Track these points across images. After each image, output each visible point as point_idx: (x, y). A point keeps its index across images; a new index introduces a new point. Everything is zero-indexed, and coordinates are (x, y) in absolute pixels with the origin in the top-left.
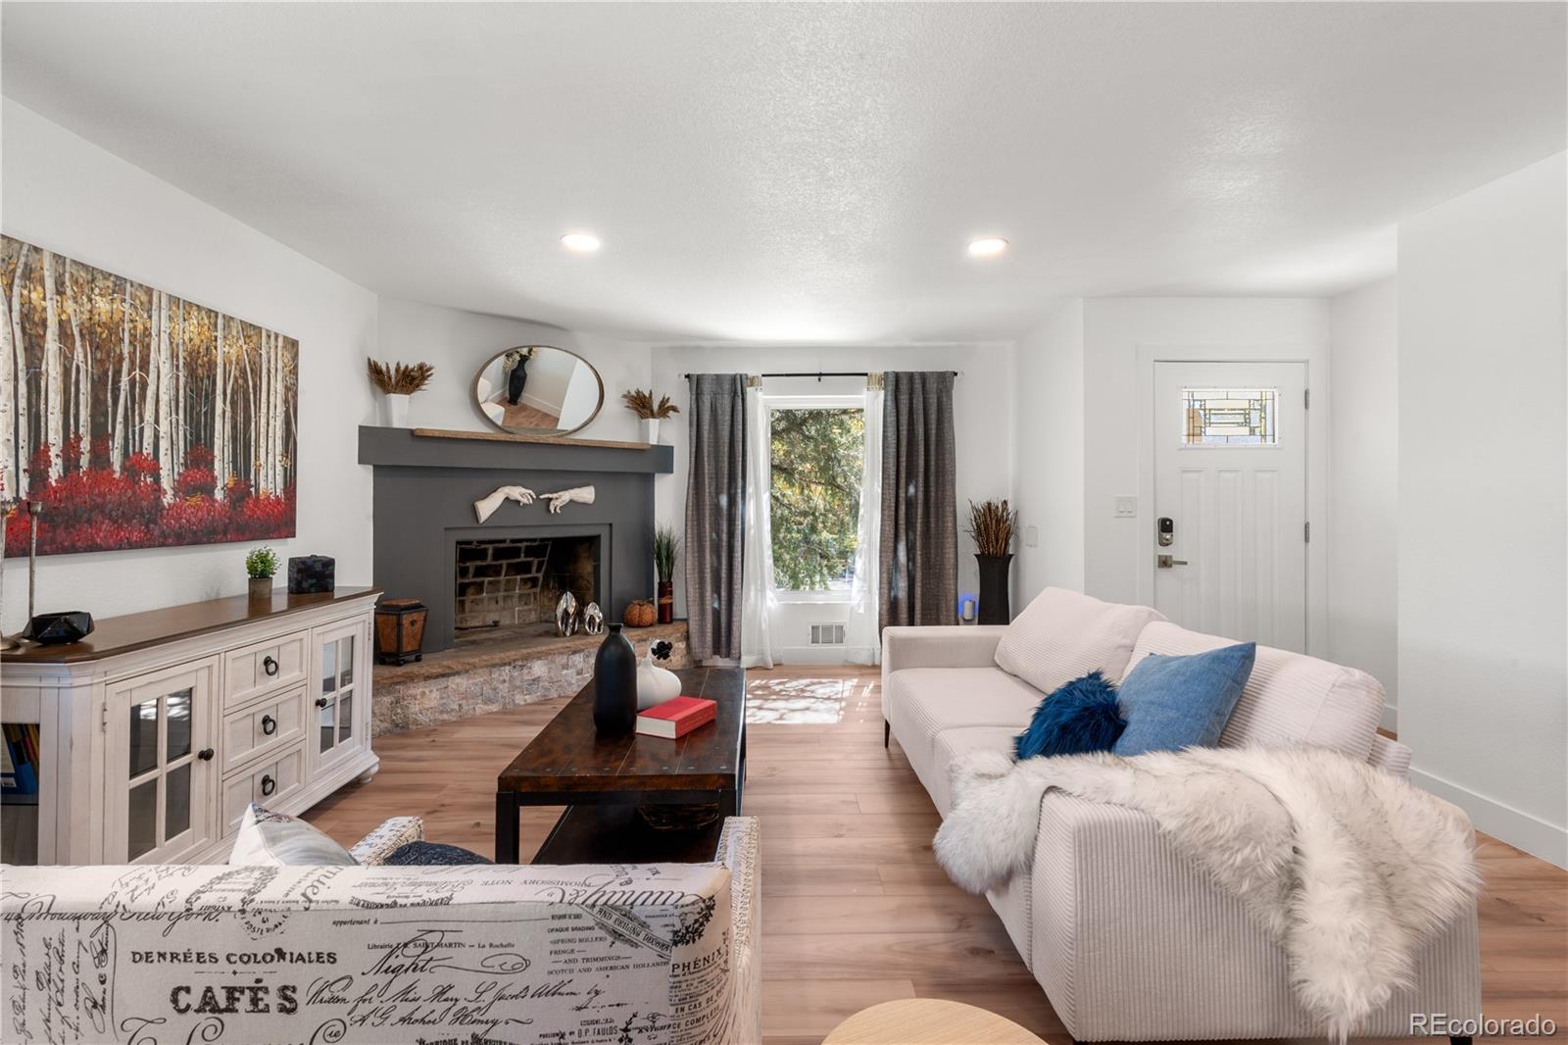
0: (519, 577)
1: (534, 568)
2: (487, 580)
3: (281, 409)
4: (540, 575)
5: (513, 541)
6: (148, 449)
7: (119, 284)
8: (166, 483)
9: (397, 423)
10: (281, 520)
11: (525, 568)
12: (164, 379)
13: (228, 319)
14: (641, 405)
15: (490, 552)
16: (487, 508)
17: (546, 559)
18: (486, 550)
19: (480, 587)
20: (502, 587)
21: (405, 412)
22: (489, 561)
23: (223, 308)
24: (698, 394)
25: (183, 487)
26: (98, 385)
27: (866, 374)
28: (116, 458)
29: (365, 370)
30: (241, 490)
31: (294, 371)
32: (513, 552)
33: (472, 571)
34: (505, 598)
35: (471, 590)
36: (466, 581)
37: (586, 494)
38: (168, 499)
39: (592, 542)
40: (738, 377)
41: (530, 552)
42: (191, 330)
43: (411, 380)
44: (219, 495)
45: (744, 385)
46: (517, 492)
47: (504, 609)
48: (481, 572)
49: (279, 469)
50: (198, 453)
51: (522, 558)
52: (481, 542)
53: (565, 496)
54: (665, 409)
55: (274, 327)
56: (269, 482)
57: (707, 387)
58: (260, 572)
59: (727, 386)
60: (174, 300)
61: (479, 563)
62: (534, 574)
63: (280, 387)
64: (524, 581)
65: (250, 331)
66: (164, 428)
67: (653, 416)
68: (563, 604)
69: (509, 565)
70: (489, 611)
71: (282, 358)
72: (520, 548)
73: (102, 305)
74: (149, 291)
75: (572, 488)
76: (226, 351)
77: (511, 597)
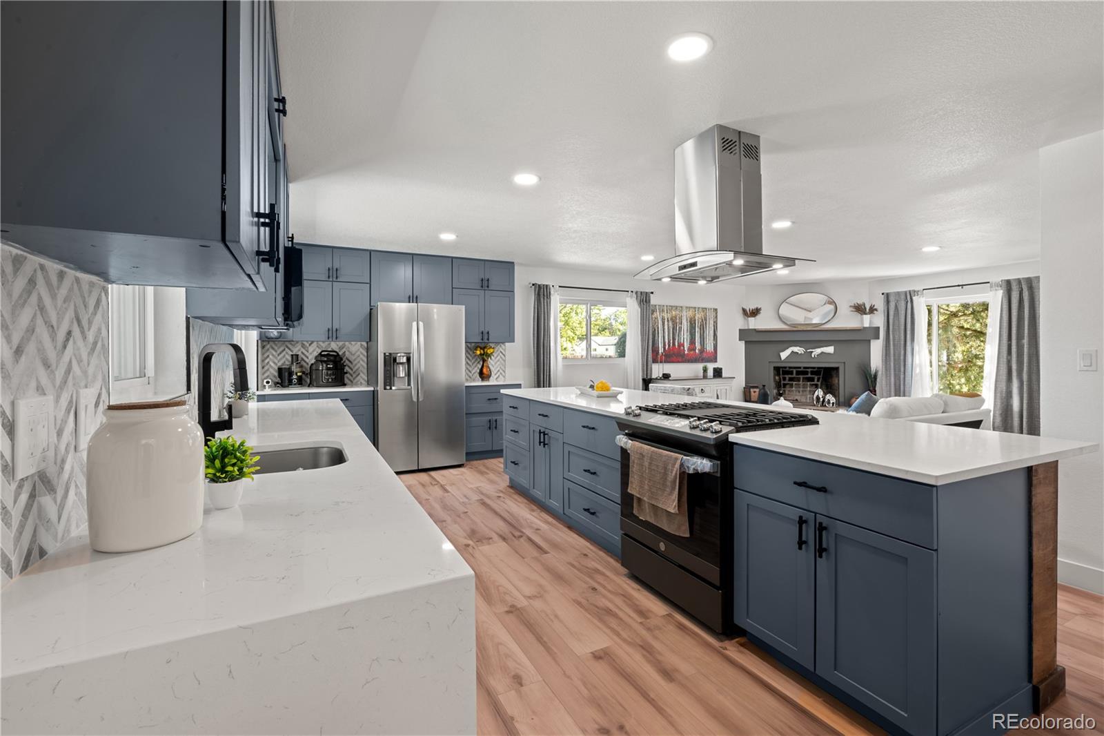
0: (809, 383)
1: (816, 380)
2: (794, 383)
3: (713, 328)
4: (819, 383)
5: (804, 368)
6: (682, 341)
7: (676, 307)
8: (686, 349)
9: (751, 327)
10: (714, 359)
11: (811, 380)
12: (685, 325)
13: (699, 308)
14: (860, 309)
15: (795, 372)
16: (784, 355)
17: (821, 376)
18: (792, 371)
19: (791, 386)
20: (801, 386)
21: (754, 323)
22: (794, 375)
23: (697, 306)
24: (888, 302)
25: (689, 349)
26: (673, 329)
27: (989, 283)
28: (676, 344)
29: (741, 311)
30: (702, 350)
31: (716, 317)
32: (805, 373)
33: (787, 379)
34: (803, 391)
35: (788, 386)
36: (785, 382)
37: (830, 350)
38: (686, 352)
39: (837, 369)
40: (908, 293)
41: (812, 373)
42: (690, 313)
43: (755, 313)
44: (697, 351)
45: (912, 295)
46: (796, 349)
47: (802, 395)
48: (791, 379)
49: (712, 344)
50: (692, 342)
51: (809, 375)
52: (790, 368)
53: (818, 351)
54: (872, 310)
55: (710, 307)
56: (709, 347)
57: (892, 299)
58: (705, 370)
59: (903, 297)
60: (687, 307)
61: (790, 376)
62: (816, 382)
63: (712, 323)
64: (812, 385)
65: (704, 309)
66: (685, 336)
67: (866, 314)
68: (816, 393)
69: (803, 378)
70: (796, 395)
71: (713, 314)
72: (808, 372)
73: (674, 313)
74: (682, 307)
75: (822, 347)
76: (698, 316)
77: (805, 391)
